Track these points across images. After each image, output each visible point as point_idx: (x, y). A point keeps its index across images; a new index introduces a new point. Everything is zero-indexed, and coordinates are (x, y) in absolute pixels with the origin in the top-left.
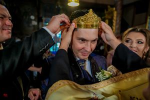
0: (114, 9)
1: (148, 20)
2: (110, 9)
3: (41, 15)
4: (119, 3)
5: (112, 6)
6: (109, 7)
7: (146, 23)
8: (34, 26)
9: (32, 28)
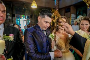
0: (55, 10)
1: (71, 16)
2: (53, 10)
3: (14, 13)
4: (57, 7)
5: (54, 9)
6: (52, 9)
7: (70, 17)
8: (10, 19)
9: (9, 20)
